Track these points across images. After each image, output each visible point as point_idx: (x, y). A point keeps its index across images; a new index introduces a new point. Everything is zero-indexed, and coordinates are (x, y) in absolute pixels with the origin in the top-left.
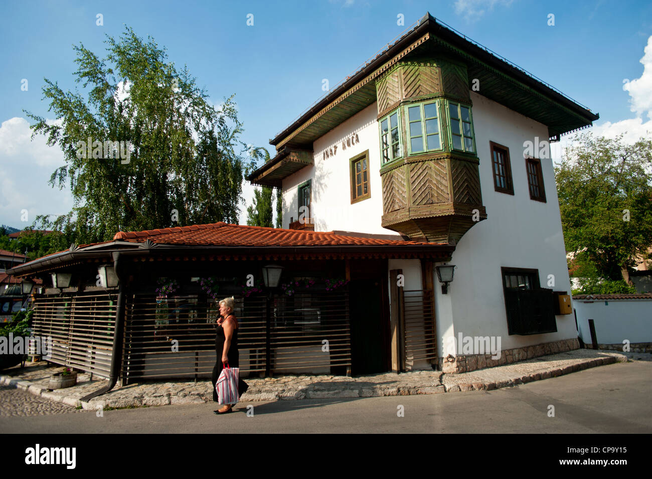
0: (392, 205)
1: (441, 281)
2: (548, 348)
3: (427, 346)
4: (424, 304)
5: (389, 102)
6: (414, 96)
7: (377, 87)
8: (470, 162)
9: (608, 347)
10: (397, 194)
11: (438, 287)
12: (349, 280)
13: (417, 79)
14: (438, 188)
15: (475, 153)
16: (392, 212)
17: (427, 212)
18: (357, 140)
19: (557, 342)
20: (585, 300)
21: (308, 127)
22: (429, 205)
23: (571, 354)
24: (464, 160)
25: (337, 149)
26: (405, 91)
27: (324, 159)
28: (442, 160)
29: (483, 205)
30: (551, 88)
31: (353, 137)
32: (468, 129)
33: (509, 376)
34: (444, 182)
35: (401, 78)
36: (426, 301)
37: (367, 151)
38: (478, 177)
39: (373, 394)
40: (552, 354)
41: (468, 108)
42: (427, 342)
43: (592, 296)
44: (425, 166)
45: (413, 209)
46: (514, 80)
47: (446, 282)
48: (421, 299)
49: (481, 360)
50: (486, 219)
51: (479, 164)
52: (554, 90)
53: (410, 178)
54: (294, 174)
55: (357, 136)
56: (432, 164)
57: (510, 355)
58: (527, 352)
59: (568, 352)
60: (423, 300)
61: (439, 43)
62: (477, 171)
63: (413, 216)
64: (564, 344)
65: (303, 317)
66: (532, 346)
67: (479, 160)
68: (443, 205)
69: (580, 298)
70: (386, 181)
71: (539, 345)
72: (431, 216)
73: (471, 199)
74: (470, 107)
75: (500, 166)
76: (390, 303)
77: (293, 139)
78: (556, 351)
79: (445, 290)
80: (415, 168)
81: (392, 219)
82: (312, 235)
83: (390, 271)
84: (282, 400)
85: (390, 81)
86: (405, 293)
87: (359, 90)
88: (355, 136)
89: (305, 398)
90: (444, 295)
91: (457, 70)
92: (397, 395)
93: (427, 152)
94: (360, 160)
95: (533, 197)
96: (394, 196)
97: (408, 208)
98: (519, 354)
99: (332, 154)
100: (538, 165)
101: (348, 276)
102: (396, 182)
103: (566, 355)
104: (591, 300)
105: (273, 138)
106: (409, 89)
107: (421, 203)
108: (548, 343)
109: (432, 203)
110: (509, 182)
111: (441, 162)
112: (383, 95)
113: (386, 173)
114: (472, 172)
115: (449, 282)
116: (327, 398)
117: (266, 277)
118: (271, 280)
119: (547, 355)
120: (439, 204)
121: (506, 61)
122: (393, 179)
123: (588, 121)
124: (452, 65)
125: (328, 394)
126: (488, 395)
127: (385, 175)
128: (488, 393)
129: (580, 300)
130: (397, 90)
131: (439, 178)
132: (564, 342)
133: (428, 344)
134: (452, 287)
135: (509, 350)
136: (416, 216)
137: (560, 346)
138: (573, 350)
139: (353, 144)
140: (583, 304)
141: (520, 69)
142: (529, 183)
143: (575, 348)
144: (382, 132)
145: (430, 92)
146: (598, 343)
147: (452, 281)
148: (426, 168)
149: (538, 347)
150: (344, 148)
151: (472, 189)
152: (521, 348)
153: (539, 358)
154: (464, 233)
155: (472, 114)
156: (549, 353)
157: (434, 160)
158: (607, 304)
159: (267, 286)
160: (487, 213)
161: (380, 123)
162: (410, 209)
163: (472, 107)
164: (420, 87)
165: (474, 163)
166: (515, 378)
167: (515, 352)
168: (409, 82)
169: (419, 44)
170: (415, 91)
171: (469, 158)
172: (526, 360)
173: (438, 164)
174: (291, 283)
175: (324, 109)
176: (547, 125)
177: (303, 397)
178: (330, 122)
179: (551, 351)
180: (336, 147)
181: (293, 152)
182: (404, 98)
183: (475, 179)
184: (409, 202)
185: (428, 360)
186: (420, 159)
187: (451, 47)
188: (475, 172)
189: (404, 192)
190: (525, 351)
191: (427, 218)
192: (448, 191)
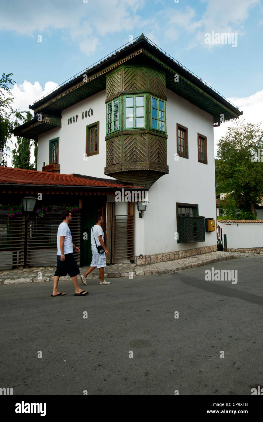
0: (112, 161)
1: (139, 210)
2: (199, 251)
3: (128, 249)
4: (128, 223)
5: (114, 91)
6: (130, 90)
7: (107, 79)
8: (162, 137)
9: (235, 250)
10: (115, 154)
11: (137, 213)
12: (81, 208)
13: (133, 79)
14: (140, 152)
15: (165, 132)
16: (111, 165)
17: (133, 167)
18: (92, 114)
19: (204, 247)
20: (226, 223)
21: (58, 100)
22: (134, 163)
23: (211, 254)
24: (158, 136)
25: (78, 118)
26: (125, 85)
27: (69, 124)
28: (144, 134)
29: (168, 165)
30: (216, 92)
31: (89, 111)
32: (163, 115)
33: (174, 266)
34: (144, 149)
35: (123, 77)
36: (129, 222)
37: (98, 122)
38: (166, 147)
39: (93, 278)
40: (201, 254)
41: (164, 102)
42: (128, 246)
43: (230, 221)
44: (134, 137)
45: (124, 164)
46: (194, 86)
47: (142, 211)
48: (126, 221)
49: (159, 257)
50: (169, 173)
51: (167, 139)
52: (218, 94)
53: (124, 145)
54: (47, 132)
55: (92, 110)
56: (138, 137)
57: (177, 254)
58: (187, 253)
59: (210, 253)
60: (128, 221)
61: (148, 56)
62: (165, 143)
63: (124, 169)
64: (209, 248)
65: (50, 230)
66: (190, 250)
67: (167, 136)
68: (142, 164)
69: (224, 222)
70: (108, 144)
71: (194, 249)
72: (135, 170)
73: (160, 161)
74: (165, 101)
75: (182, 139)
76: (107, 223)
77: (47, 107)
78: (204, 252)
79: (141, 216)
80: (127, 138)
81: (111, 170)
82: (58, 176)
83: (108, 203)
84: (34, 282)
85: (116, 77)
86: (116, 217)
87: (95, 79)
88: (91, 111)
89: (50, 280)
90: (140, 219)
91: (159, 75)
92: (107, 278)
93: (135, 129)
94: (93, 127)
95: (200, 161)
96: (113, 155)
97: (121, 164)
98: (182, 254)
99: (74, 121)
100: (205, 140)
101: (80, 206)
102: (115, 146)
103: (208, 255)
104: (230, 223)
105: (32, 104)
106: (127, 85)
107: (130, 161)
108: (200, 248)
109: (136, 162)
110: (186, 150)
111: (144, 136)
112: (110, 86)
113: (109, 139)
114: (162, 144)
115: (144, 211)
116: (64, 280)
117: (26, 204)
118: (29, 206)
119: (199, 254)
120: (140, 163)
121: (191, 72)
122: (113, 144)
123: (236, 115)
124: (156, 72)
125: (64, 278)
126: (160, 277)
127: (108, 140)
128: (160, 276)
129: (224, 223)
130: (119, 84)
131: (141, 146)
132: (209, 247)
133: (129, 248)
134: (145, 213)
135: (176, 252)
136: (126, 169)
137: (206, 250)
138: (214, 252)
139: (89, 116)
140: (225, 225)
141: (199, 78)
142: (198, 151)
143: (214, 250)
144: (108, 111)
145: (141, 88)
146: (227, 248)
147: (145, 210)
148: (134, 139)
149: (193, 250)
150: (83, 118)
151: (161, 154)
152: (184, 251)
153: (193, 256)
154: (155, 181)
155: (166, 106)
156: (199, 253)
157: (140, 134)
158: (238, 226)
159: (26, 210)
160: (169, 170)
161: (107, 105)
162: (123, 165)
163: (166, 101)
164: (135, 84)
165: (164, 138)
166: (177, 267)
167: (180, 253)
168: (128, 80)
169: (136, 55)
170: (131, 86)
171: (161, 135)
172: (186, 257)
173: (142, 136)
174: (43, 209)
175: (70, 89)
176: (213, 115)
177: (48, 280)
178: (74, 98)
179: (201, 252)
180: (77, 116)
181: (46, 116)
182: (124, 90)
183: (164, 148)
184: (122, 159)
185: (128, 257)
186: (131, 132)
187: (156, 60)
188: (164, 144)
189: (119, 153)
190: (186, 253)
191: (132, 170)
192: (146, 155)
